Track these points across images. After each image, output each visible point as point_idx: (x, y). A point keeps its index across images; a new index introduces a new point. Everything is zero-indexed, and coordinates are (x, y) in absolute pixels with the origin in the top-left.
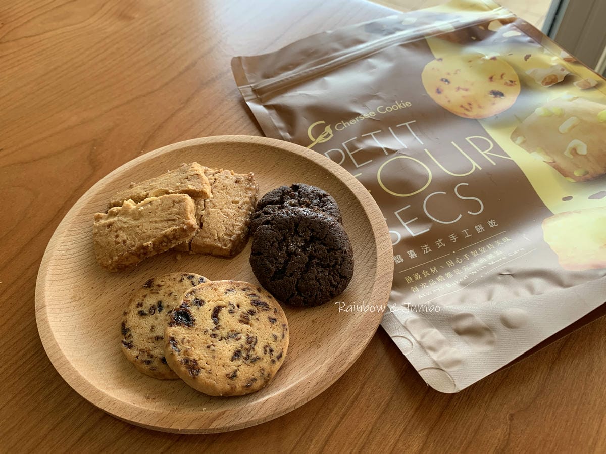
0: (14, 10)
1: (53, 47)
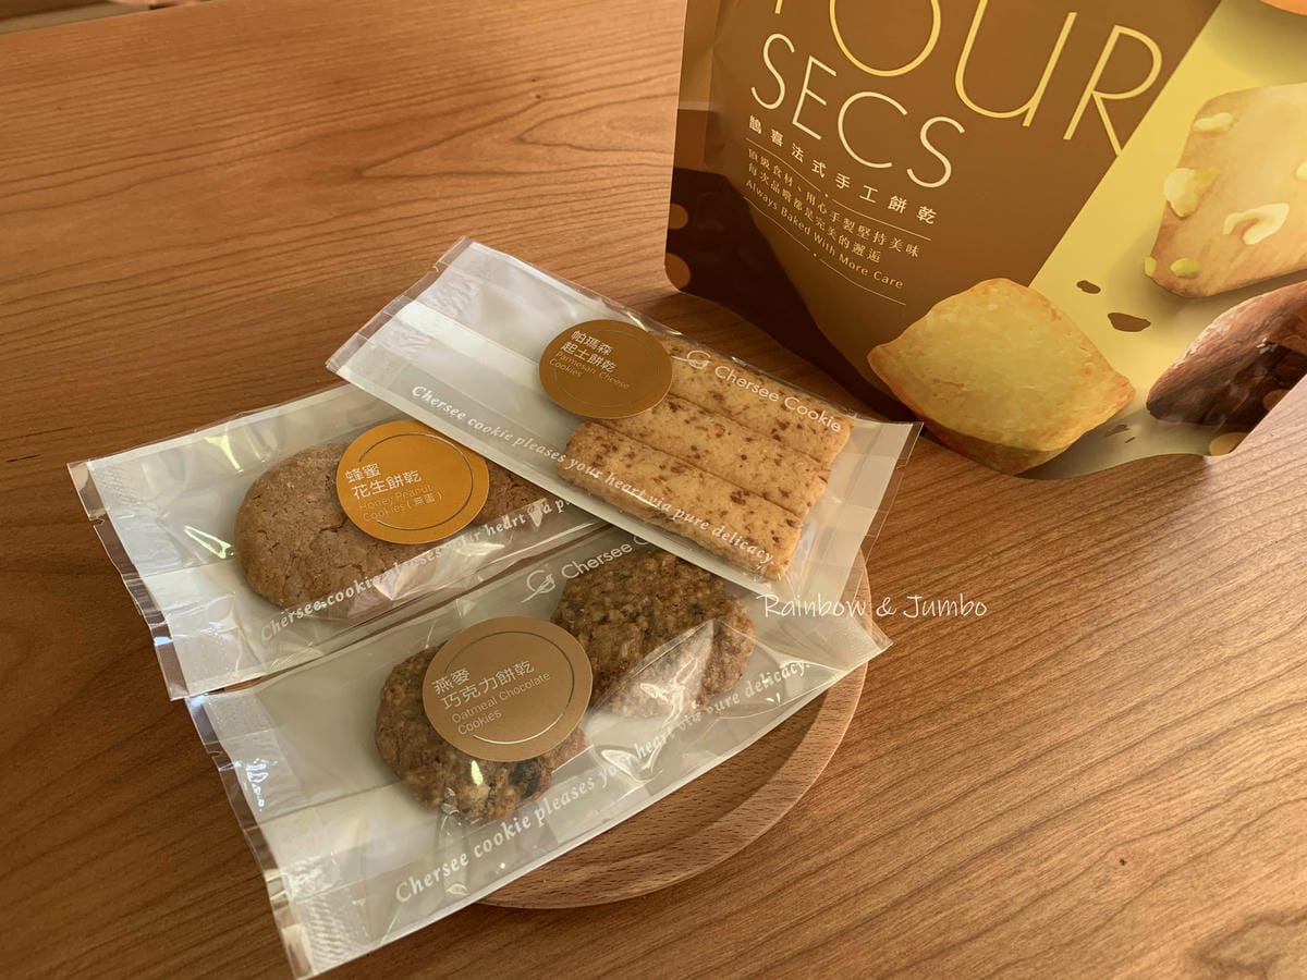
0: (570, 72)
1: (614, 191)
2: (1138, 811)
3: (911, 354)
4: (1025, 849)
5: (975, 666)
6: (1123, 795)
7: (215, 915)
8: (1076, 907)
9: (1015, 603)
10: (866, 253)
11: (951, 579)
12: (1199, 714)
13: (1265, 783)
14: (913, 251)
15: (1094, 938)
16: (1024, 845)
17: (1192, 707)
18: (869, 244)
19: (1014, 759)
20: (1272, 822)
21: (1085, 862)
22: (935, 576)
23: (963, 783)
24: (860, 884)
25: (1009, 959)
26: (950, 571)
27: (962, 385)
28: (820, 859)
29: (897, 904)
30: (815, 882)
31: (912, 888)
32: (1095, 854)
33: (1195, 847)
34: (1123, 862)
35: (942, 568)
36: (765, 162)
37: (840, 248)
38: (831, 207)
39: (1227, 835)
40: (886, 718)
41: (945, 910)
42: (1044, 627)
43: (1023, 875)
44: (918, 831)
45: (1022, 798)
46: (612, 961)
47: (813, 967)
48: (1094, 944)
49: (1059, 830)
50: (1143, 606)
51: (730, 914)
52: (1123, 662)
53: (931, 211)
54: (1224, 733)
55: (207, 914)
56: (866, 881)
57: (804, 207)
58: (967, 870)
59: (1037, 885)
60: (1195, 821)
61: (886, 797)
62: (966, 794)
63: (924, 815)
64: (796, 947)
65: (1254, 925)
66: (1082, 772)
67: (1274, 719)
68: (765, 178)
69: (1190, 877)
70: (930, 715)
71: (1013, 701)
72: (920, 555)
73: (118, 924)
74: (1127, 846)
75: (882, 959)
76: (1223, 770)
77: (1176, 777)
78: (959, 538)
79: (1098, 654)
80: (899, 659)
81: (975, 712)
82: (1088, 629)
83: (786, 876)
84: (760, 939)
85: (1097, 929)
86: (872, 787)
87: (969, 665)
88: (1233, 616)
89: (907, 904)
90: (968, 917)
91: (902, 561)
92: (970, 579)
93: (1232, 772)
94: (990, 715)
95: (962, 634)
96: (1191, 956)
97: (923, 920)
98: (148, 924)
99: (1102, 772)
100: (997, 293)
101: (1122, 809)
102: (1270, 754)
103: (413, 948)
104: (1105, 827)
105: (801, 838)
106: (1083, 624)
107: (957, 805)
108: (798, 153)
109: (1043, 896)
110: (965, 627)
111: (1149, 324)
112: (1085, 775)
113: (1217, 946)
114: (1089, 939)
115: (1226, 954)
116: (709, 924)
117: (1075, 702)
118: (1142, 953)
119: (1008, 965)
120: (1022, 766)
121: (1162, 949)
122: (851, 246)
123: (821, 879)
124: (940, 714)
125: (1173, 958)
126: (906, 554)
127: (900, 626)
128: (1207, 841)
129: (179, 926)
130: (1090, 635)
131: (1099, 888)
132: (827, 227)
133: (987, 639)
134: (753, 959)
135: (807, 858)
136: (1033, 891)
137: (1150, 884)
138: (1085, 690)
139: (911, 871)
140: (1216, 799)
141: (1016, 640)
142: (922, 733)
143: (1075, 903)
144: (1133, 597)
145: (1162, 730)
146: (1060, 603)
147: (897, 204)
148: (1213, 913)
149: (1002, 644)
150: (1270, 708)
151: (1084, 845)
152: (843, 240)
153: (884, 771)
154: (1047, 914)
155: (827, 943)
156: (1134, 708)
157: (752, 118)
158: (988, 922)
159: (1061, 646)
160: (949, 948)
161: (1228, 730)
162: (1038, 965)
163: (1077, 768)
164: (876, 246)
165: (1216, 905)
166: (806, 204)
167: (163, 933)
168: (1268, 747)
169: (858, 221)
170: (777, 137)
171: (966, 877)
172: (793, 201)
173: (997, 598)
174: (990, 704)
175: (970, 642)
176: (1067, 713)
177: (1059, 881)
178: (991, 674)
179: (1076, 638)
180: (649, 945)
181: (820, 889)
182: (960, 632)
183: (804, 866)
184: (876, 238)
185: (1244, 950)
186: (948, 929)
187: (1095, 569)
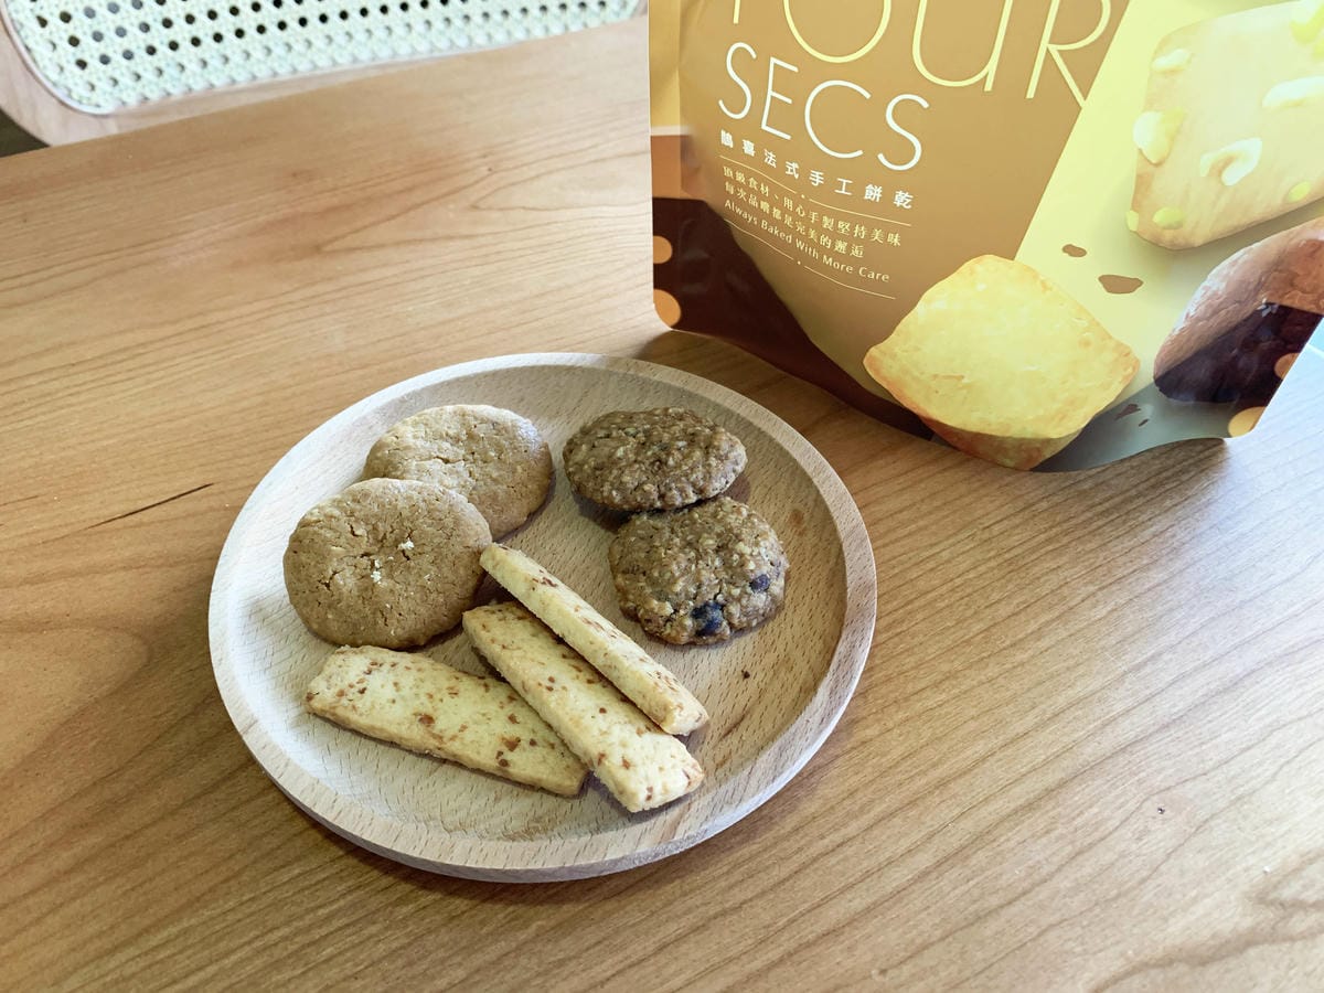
0: (520, 146)
2: (1170, 759)
3: (907, 351)
4: (1054, 808)
5: (978, 634)
6: (1151, 745)
7: (190, 952)
8: (1117, 860)
9: (1012, 571)
10: (849, 248)
11: (943, 554)
12: (1217, 659)
13: (1300, 719)
14: (895, 239)
15: (1141, 890)
16: (1053, 803)
17: (1210, 653)
18: (850, 239)
19: (1030, 720)
20: (1314, 757)
21: (1120, 815)
22: (927, 554)
23: (980, 748)
24: (882, 859)
25: (1052, 919)
26: (941, 546)
27: (963, 377)
28: (836, 837)
29: (924, 875)
30: (833, 860)
31: (938, 859)
32: (1131, 806)
33: (1236, 788)
34: (1162, 811)
35: (932, 545)
36: (740, 177)
37: (822, 250)
38: (809, 208)
39: (1268, 773)
40: (891, 692)
41: (977, 876)
42: (1045, 590)
43: (1056, 833)
44: (938, 800)
45: (1043, 757)
46: (622, 962)
47: (840, 948)
48: (1142, 897)
49: (1088, 786)
50: (1145, 562)
51: (745, 902)
52: (1131, 617)
53: (907, 195)
54: (1248, 675)
55: (181, 952)
56: (887, 855)
57: (783, 215)
58: (996, 833)
59: (1072, 842)
60: (1232, 762)
61: (899, 769)
62: (984, 759)
63: (942, 784)
64: (819, 929)
65: (1311, 861)
66: (1104, 725)
67: (1298, 657)
68: (742, 194)
69: (1235, 820)
70: (937, 685)
71: (1022, 664)
72: (910, 534)
73: (85, 970)
74: (1163, 795)
75: (915, 932)
76: (1252, 711)
77: (1205, 721)
78: (947, 516)
79: (1104, 612)
80: (897, 635)
81: (983, 677)
82: (1092, 588)
83: (802, 858)
84: (780, 924)
85: (1143, 881)
86: (883, 760)
87: (971, 634)
88: (1239, 563)
89: (934, 875)
90: (1003, 882)
91: (892, 542)
92: (964, 553)
93: (1263, 712)
94: (1000, 679)
95: (960, 605)
96: (1250, 899)
97: (954, 889)
98: (117, 967)
99: (1125, 724)
100: (983, 271)
101: (1151, 759)
102: (1300, 690)
103: (404, 967)
104: (1137, 778)
105: (814, 818)
106: (1086, 585)
107: (976, 771)
108: (770, 159)
109: (1080, 853)
110: (962, 598)
111: (1141, 283)
112: (1108, 729)
113: (1275, 887)
114: (1136, 892)
115: (1287, 893)
116: (724, 913)
117: (1088, 660)
118: (1195, 900)
119: (1052, 926)
120: (1041, 726)
121: (1216, 895)
122: (833, 245)
123: (841, 856)
124: (947, 683)
125: (1230, 902)
126: (893, 536)
127: (895, 603)
128: (1247, 782)
129: (150, 966)
130: (1094, 594)
131: (1139, 839)
132: (807, 230)
133: (986, 607)
134: (773, 946)
135: (822, 837)
136: (1070, 848)
137: (1193, 830)
138: (1098, 647)
139: (936, 840)
140: (1250, 740)
141: (1018, 605)
142: (930, 703)
143: (1116, 857)
144: (1133, 554)
145: (1183, 677)
146: (1059, 567)
147: (873, 193)
148: (1265, 854)
149: (1004, 610)
150: (1293, 646)
151: (1117, 797)
152: (824, 240)
153: (894, 743)
154: (1087, 870)
155: (852, 922)
156: (1149, 660)
157: (723, 133)
158: (1026, 885)
159: (1065, 608)
160: (986, 916)
161: (1253, 671)
162: (1085, 923)
163: (1099, 722)
164: (858, 241)
165: (1268, 845)
166: (784, 211)
167: (133, 975)
168: (1297, 683)
169: (837, 217)
170: (749, 148)
171: (994, 840)
172: (771, 211)
173: (993, 569)
174: (997, 670)
175: (969, 613)
176: (1081, 670)
177: (1097, 835)
178: (995, 640)
179: (1079, 599)
180: (659, 941)
181: (839, 867)
182: (958, 604)
183: (820, 846)
184: (856, 231)
185: (1305, 887)
186: (982, 896)
187: (1090, 533)
